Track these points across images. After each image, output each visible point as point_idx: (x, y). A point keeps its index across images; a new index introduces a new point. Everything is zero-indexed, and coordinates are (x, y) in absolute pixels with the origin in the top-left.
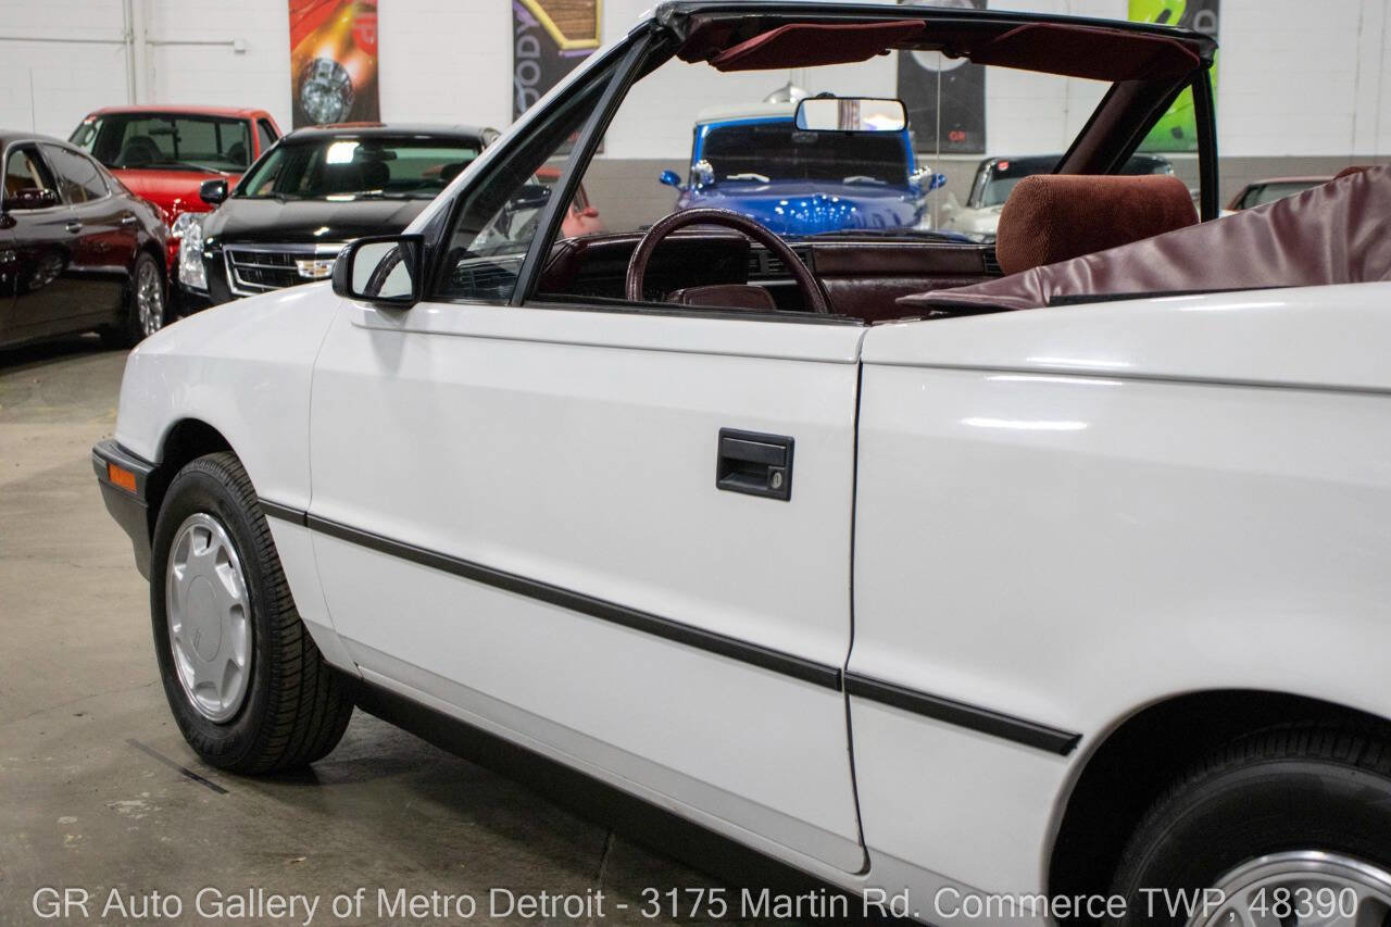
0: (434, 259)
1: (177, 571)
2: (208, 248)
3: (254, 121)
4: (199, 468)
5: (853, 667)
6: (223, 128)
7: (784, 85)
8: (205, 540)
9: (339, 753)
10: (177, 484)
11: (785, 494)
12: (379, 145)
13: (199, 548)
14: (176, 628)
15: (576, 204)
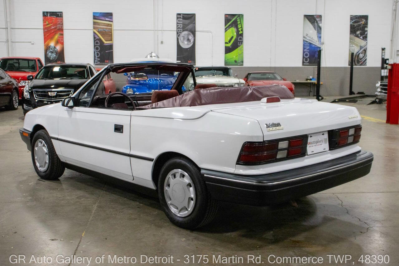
0: (77, 100)
1: (36, 148)
2: (30, 90)
3: (37, 60)
4: (39, 132)
5: (130, 154)
6: (29, 61)
7: (151, 53)
8: (41, 143)
9: (62, 176)
10: (36, 134)
11: (122, 132)
12: (65, 68)
13: (40, 144)
14: (36, 158)
15: (108, 77)
